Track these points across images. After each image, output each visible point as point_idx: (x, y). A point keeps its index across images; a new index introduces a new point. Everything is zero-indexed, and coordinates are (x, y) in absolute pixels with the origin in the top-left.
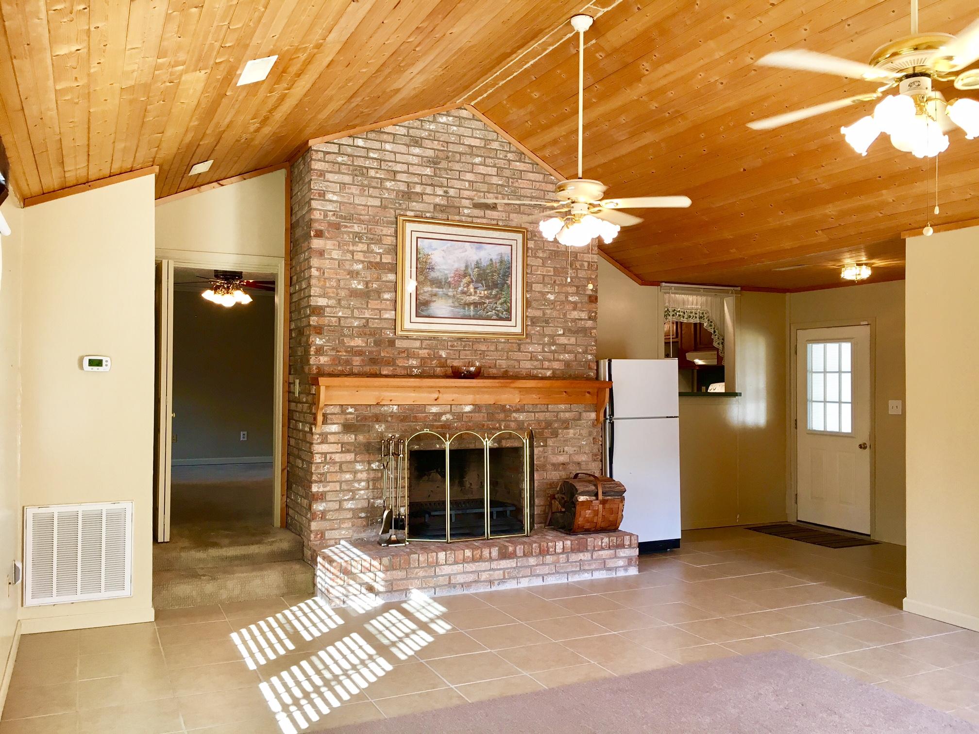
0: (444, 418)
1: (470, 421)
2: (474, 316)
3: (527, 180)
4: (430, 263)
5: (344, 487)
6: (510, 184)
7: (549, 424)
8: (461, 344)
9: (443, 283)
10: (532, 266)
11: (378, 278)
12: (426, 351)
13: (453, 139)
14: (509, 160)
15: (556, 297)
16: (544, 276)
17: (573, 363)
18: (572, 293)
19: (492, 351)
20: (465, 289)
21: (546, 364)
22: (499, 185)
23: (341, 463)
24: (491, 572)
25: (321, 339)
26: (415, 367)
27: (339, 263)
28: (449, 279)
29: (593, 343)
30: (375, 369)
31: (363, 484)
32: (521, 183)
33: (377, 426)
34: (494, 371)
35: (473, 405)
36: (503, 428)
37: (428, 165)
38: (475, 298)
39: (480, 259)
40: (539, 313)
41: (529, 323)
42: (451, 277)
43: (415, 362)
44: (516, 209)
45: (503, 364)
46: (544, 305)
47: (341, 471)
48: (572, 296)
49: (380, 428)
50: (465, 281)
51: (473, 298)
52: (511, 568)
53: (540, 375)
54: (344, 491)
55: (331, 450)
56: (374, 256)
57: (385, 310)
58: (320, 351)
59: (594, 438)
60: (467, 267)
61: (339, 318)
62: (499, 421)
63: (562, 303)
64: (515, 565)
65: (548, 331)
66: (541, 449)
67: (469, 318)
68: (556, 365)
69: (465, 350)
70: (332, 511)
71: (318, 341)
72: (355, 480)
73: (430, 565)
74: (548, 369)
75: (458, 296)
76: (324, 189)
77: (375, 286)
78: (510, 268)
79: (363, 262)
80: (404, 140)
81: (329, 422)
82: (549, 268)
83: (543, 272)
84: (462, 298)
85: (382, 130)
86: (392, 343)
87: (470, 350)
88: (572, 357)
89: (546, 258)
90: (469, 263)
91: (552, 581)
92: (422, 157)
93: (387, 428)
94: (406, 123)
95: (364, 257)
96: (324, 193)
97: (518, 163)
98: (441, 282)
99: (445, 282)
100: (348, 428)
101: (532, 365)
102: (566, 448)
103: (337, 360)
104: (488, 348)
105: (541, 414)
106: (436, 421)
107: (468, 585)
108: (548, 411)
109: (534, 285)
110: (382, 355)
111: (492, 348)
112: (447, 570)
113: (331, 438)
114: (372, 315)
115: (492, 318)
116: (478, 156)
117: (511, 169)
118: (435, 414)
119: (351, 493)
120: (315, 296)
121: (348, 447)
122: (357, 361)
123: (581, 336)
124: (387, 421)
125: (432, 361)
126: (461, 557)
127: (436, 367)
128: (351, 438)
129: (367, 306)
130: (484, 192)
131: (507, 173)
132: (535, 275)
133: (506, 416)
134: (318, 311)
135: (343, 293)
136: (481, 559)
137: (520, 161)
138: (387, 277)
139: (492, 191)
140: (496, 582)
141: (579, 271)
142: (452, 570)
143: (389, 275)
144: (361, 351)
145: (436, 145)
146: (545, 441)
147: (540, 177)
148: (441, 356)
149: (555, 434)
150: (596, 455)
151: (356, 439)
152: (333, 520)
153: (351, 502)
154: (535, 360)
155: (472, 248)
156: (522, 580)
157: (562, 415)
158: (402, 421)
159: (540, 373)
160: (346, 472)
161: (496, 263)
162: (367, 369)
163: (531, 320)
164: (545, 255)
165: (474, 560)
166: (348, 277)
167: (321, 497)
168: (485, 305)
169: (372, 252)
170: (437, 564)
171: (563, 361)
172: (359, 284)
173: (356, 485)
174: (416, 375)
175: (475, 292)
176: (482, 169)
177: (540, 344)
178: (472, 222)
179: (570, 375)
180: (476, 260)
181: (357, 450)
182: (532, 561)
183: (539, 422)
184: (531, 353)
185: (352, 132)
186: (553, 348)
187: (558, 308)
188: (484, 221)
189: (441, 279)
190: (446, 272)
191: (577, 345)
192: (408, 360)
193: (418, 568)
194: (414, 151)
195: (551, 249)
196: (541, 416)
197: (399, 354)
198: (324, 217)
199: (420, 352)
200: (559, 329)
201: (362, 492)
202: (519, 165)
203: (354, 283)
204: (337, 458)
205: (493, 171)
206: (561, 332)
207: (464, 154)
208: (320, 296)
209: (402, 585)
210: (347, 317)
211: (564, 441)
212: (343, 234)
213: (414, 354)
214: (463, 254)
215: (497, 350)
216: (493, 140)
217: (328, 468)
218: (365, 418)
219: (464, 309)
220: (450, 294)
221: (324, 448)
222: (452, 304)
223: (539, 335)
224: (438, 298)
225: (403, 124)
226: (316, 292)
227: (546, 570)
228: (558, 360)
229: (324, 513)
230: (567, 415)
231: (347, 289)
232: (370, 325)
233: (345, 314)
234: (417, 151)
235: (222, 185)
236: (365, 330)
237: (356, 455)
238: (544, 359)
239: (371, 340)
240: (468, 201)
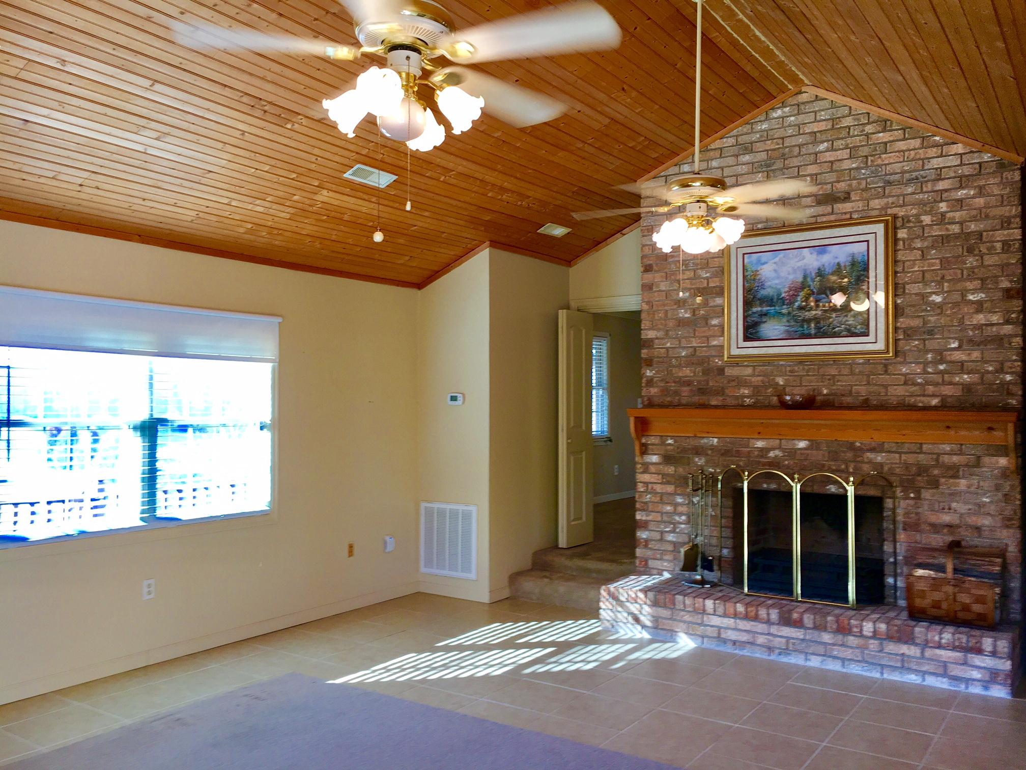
0: (772, 454)
1: (806, 460)
2: (815, 334)
3: (896, 152)
4: (759, 280)
5: (665, 518)
6: (869, 163)
7: (922, 470)
8: (804, 369)
9: (775, 300)
10: (904, 262)
11: (705, 304)
12: (760, 378)
13: (790, 131)
14: (867, 135)
15: (944, 299)
16: (923, 272)
17: (979, 387)
18: (973, 290)
19: (846, 375)
20: (804, 303)
21: (931, 389)
22: (853, 169)
23: (662, 494)
24: (770, 638)
25: (651, 371)
26: (748, 397)
27: (666, 294)
28: (783, 295)
29: (1014, 358)
30: (703, 399)
31: (684, 518)
32: (886, 158)
33: (697, 459)
34: (849, 400)
35: (809, 440)
36: (851, 470)
37: (760, 170)
38: (817, 312)
39: (824, 265)
40: (916, 323)
41: (901, 337)
42: (785, 292)
43: (746, 392)
44: (879, 192)
45: (862, 390)
46: (926, 310)
47: (662, 501)
48: (973, 294)
49: (700, 461)
50: (802, 294)
51: (814, 312)
52: (797, 639)
53: (920, 405)
54: (665, 522)
55: (652, 480)
56: (701, 281)
57: (714, 336)
58: (650, 382)
59: (1006, 495)
60: (805, 277)
61: (667, 349)
62: (846, 462)
63: (956, 304)
64: (802, 637)
65: (932, 344)
66: (911, 502)
67: (809, 336)
68: (948, 391)
69: (808, 375)
70: (654, 540)
71: (649, 373)
72: (675, 513)
73: (695, 611)
74: (934, 396)
75: (795, 313)
76: (652, 224)
77: (702, 312)
78: (866, 269)
79: (689, 289)
80: (732, 151)
81: (650, 452)
82: (933, 261)
83: (923, 267)
84: (800, 314)
85: (709, 148)
86: (721, 371)
87: (816, 375)
88: (976, 380)
89: (927, 247)
90: (808, 272)
91: (855, 669)
92: (753, 163)
93: (707, 462)
94: (735, 132)
95: (691, 284)
96: (652, 228)
97: (881, 135)
98: (772, 300)
99: (778, 299)
100: (668, 459)
101: (907, 391)
102: (954, 505)
103: (665, 391)
104: (840, 371)
105: (912, 455)
106: (762, 457)
107: (743, 644)
108: (921, 452)
109: (907, 287)
110: (711, 384)
111: (846, 371)
112: (716, 621)
113: (652, 469)
114: (699, 343)
115: (841, 335)
116: (822, 142)
117: (871, 145)
118: (761, 450)
119: (672, 526)
120: (646, 329)
121: (668, 479)
122: (685, 390)
123: (991, 349)
124: (707, 455)
125: (767, 389)
126: (732, 610)
127: (772, 395)
128: (671, 470)
129: (694, 334)
130: (832, 183)
131: (865, 151)
132: (909, 272)
133: (856, 456)
134: (649, 343)
135: (671, 324)
136: (756, 618)
137: (884, 130)
138: (714, 301)
139: (842, 179)
140: (777, 651)
141: (986, 258)
142: (722, 623)
143: (717, 299)
144: (689, 381)
145: (769, 145)
146: (918, 492)
147: (916, 143)
148: (777, 384)
149: (934, 484)
150: (1010, 519)
151: (675, 471)
152: (655, 550)
153: (672, 535)
154: (911, 385)
155: (811, 254)
156: (813, 657)
157: (946, 459)
158: (722, 455)
159: (920, 401)
160: (666, 503)
161: (845, 266)
162: (696, 399)
163: (904, 332)
164: (926, 244)
165: (746, 617)
166: (675, 307)
167: (645, 525)
168: (831, 320)
169: (700, 277)
170: (704, 612)
171: (960, 384)
172: (686, 312)
173: (677, 518)
174: (748, 405)
175: (817, 306)
176: (829, 156)
177: (920, 363)
178: (816, 223)
179: (973, 405)
180: (817, 267)
181: (678, 482)
182: (827, 637)
183: (907, 466)
184: (905, 375)
185: (676, 160)
186: (941, 367)
187: (949, 312)
188: (832, 218)
189: (773, 296)
190: (779, 287)
191: (983, 361)
192: (739, 389)
193: (683, 610)
194: (743, 160)
195: (937, 233)
196: (911, 459)
197: (729, 382)
198: (652, 251)
199: (753, 379)
200: (952, 341)
201: (683, 526)
202: (883, 137)
203: (682, 312)
204: (659, 488)
205: (845, 154)
206: (955, 345)
207: (805, 144)
208: (649, 329)
209: (668, 624)
210: (675, 348)
211: (951, 494)
212: (670, 265)
213: (746, 382)
214: (800, 264)
215: (852, 373)
216: (844, 117)
217: (650, 498)
218: (684, 450)
219: (802, 326)
220: (784, 311)
221: (646, 477)
222: (788, 324)
223: (919, 351)
224: (770, 318)
225: (731, 134)
226: (646, 326)
227: (848, 654)
228: (951, 383)
229: (647, 541)
230: (955, 459)
231: (674, 319)
232: (697, 353)
233: (673, 344)
234: (747, 158)
235: (624, 235)
236: (694, 360)
237: (676, 487)
238: (927, 383)
239: (699, 369)
240: (809, 199)
